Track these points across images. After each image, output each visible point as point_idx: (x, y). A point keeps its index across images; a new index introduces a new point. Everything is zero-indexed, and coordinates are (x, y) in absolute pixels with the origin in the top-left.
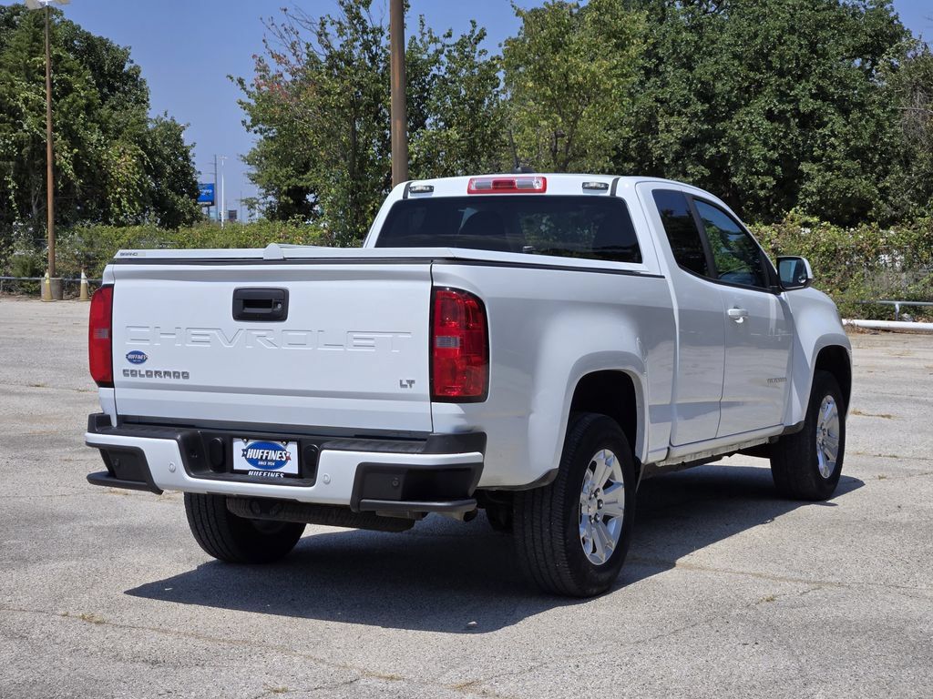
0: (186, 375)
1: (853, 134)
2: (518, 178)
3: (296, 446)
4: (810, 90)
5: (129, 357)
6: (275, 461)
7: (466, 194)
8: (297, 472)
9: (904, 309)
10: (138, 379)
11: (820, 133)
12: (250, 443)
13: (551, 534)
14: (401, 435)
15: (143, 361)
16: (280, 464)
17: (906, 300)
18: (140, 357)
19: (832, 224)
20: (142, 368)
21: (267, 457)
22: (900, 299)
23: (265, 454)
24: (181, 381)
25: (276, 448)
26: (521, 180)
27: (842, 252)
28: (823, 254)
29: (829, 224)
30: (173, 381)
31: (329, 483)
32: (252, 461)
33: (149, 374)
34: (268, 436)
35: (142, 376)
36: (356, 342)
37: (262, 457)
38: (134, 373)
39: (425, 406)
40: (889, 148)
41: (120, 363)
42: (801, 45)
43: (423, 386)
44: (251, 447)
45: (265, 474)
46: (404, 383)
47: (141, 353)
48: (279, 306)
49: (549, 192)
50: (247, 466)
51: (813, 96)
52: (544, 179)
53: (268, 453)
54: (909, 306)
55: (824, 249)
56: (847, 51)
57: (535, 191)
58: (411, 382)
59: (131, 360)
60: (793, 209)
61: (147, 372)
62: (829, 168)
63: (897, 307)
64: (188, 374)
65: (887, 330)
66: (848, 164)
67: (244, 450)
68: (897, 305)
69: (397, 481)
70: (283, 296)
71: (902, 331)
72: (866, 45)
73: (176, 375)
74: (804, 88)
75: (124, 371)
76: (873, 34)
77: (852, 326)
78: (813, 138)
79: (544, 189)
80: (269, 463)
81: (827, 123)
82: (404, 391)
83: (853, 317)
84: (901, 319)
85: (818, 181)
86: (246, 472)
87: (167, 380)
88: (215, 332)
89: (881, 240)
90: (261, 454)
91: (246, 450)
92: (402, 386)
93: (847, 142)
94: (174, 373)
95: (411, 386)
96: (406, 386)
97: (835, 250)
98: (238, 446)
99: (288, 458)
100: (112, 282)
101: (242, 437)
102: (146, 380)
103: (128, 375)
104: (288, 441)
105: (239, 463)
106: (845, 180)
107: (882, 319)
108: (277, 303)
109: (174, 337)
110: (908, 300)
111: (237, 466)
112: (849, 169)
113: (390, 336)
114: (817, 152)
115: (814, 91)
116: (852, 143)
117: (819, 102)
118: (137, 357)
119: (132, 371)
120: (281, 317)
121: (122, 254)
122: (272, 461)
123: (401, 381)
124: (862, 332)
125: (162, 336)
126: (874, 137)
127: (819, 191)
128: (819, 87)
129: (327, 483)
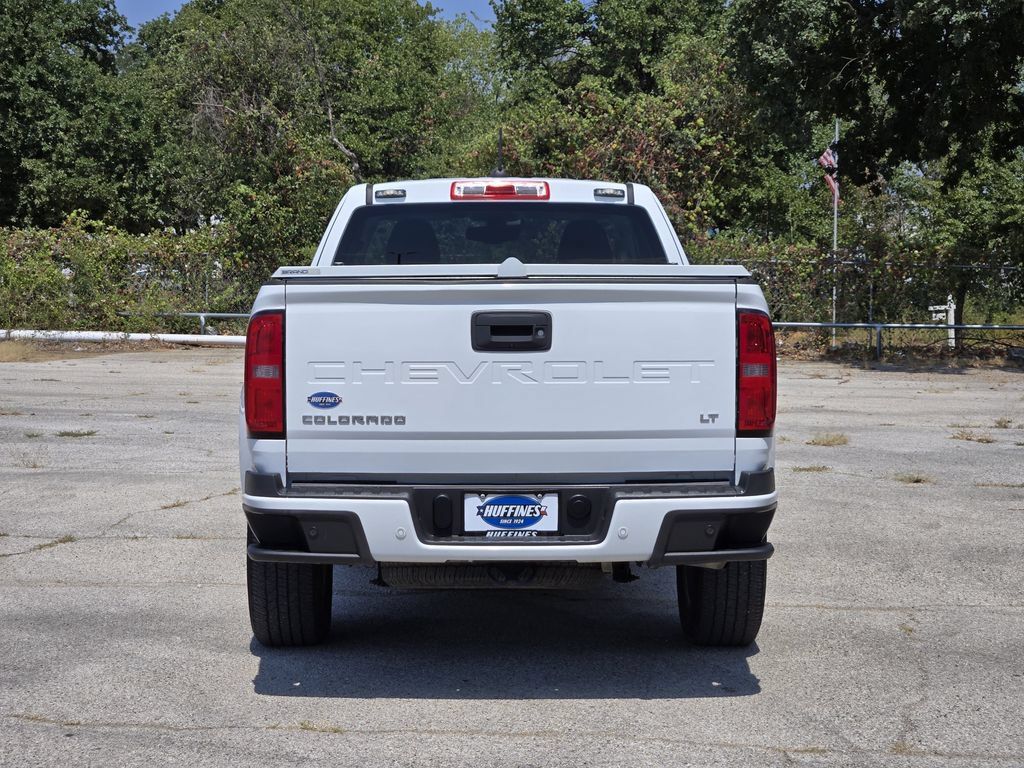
0: (401, 420)
1: (87, 128)
2: (518, 183)
3: (556, 499)
4: (29, 77)
5: (313, 400)
6: (525, 518)
7: (448, 200)
8: (556, 529)
9: (210, 321)
10: (326, 427)
11: (42, 126)
12: (489, 498)
13: (749, 578)
14: (680, 477)
15: (334, 404)
16: (532, 520)
17: (211, 312)
18: (329, 400)
19: (118, 228)
20: (333, 413)
21: (513, 514)
22: (205, 311)
23: (511, 511)
24: (394, 428)
25: (526, 503)
26: (521, 185)
27: (134, 260)
28: (113, 261)
29: (116, 229)
30: (381, 428)
31: (626, 537)
32: (490, 520)
33: (343, 420)
34: (514, 489)
35: (331, 423)
36: (644, 373)
37: (506, 514)
38: (320, 420)
39: (728, 443)
40: (124, 145)
41: (297, 407)
42: (14, 25)
43: (728, 419)
44: (490, 503)
45: (510, 534)
46: (706, 417)
47: (331, 395)
48: (541, 333)
49: (552, 200)
50: (484, 526)
51: (31, 83)
52: (547, 184)
53: (514, 509)
54: (213, 318)
55: (113, 255)
56: (59, 35)
57: (536, 198)
58: (713, 417)
59: (316, 405)
60: (75, 211)
61: (340, 418)
62: (60, 165)
63: (203, 319)
64: (404, 418)
65: (196, 345)
66: (81, 161)
67: (479, 508)
68: (202, 316)
69: (713, 530)
70: (544, 321)
71: (211, 345)
72: (78, 31)
73: (386, 420)
74: (23, 76)
75: (304, 418)
76: (89, 18)
77: (157, 341)
78: (34, 131)
79: (548, 196)
80: (516, 521)
81: (50, 115)
82: (705, 426)
83: (156, 331)
84: (206, 332)
85: (47, 181)
86: (483, 534)
87: (372, 427)
88: (444, 366)
89: (178, 247)
90: (504, 511)
91: (484, 508)
92: (702, 421)
93: (80, 136)
94: (383, 418)
95: (713, 421)
96: (707, 421)
97: (126, 257)
98: (471, 504)
99: (543, 514)
100: (283, 307)
101: (478, 493)
102: (339, 428)
103: (310, 423)
104: (544, 493)
105: (472, 522)
106: (82, 180)
107: (186, 333)
108: (537, 330)
109: (383, 373)
110: (212, 311)
111: (467, 528)
112: (84, 167)
113: (689, 365)
114: (46, 147)
115: (33, 78)
116: (86, 139)
117: (40, 91)
118: (326, 400)
119: (316, 418)
120: (544, 345)
121: (284, 272)
122: (520, 517)
123: (702, 416)
124: (171, 348)
125: (364, 373)
126: (108, 133)
127: (49, 190)
128: (40, 75)
129: (623, 538)
